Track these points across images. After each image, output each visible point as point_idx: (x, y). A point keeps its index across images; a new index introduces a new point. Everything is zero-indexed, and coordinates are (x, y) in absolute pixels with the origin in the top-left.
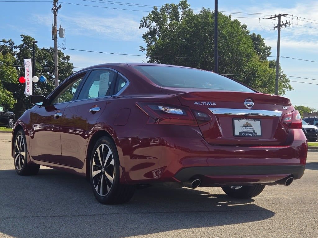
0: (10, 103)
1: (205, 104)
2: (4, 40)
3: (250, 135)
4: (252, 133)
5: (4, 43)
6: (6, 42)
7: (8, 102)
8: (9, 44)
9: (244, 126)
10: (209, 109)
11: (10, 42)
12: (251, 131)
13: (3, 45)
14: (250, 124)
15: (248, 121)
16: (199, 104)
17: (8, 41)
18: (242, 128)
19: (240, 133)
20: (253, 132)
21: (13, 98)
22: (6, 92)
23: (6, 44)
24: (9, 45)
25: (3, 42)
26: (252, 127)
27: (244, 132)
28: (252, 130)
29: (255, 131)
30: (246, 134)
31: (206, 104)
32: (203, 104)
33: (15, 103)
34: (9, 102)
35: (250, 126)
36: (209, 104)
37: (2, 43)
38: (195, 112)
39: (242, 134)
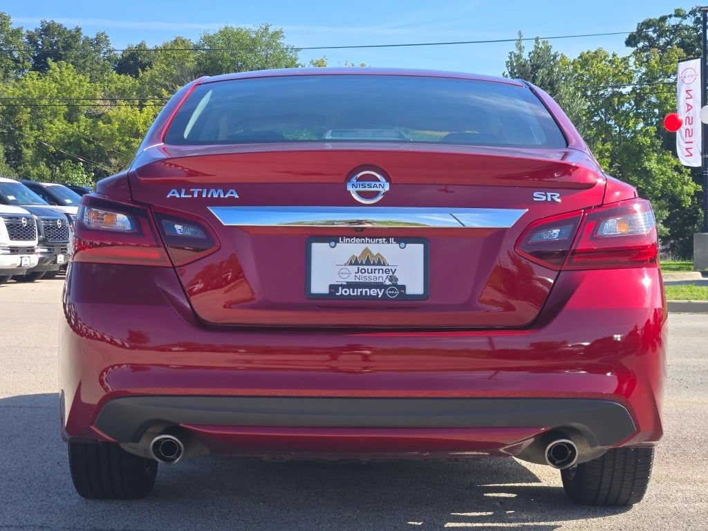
0: (681, 193)
1: (200, 194)
2: (678, 10)
3: (373, 292)
4: (386, 287)
5: (680, 19)
6: (684, 17)
7: (675, 187)
8: (693, 20)
9: (354, 262)
10: (211, 209)
11: (695, 15)
12: (381, 280)
13: (678, 26)
14: (378, 254)
15: (369, 246)
16: (183, 196)
17: (690, 13)
18: (343, 271)
19: (334, 288)
20: (388, 283)
21: (689, 175)
22: (668, 161)
23: (685, 23)
24: (695, 22)
25: (676, 16)
26: (384, 268)
27: (350, 285)
28: (385, 275)
29: (396, 280)
30: (357, 292)
31: (204, 196)
32: (196, 196)
33: (695, 192)
34: (679, 188)
35: (379, 264)
36: (215, 196)
37: (673, 18)
38: (165, 222)
39: (341, 292)
